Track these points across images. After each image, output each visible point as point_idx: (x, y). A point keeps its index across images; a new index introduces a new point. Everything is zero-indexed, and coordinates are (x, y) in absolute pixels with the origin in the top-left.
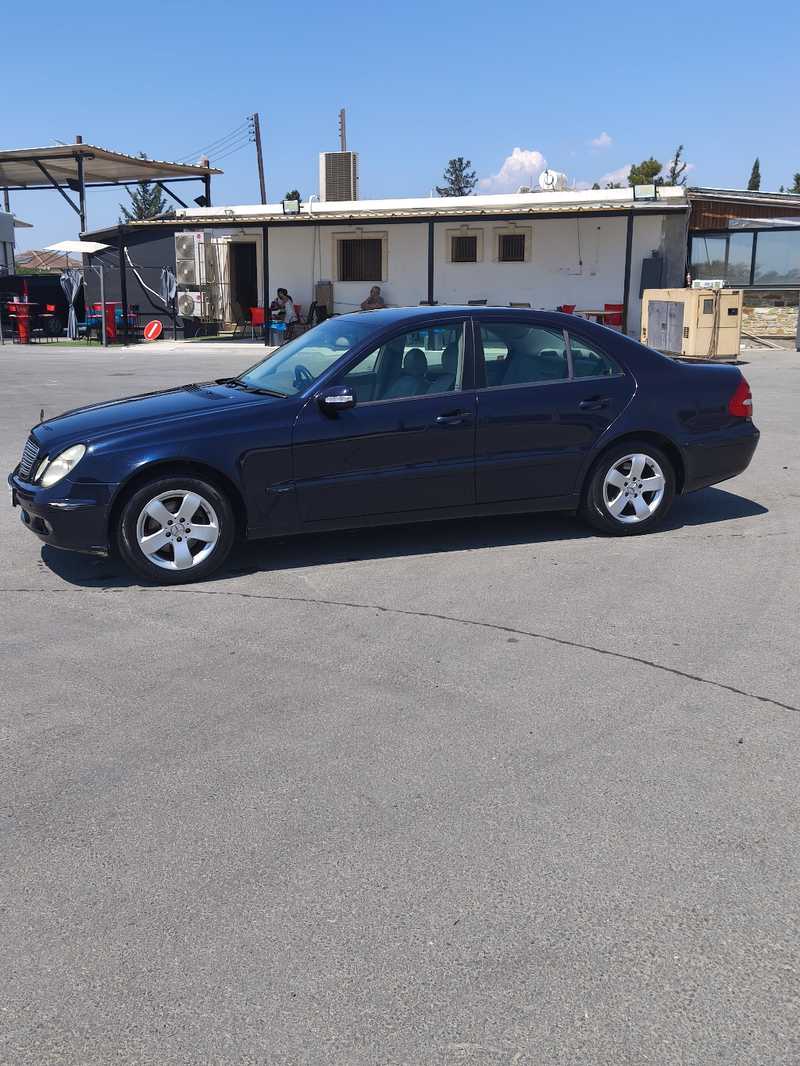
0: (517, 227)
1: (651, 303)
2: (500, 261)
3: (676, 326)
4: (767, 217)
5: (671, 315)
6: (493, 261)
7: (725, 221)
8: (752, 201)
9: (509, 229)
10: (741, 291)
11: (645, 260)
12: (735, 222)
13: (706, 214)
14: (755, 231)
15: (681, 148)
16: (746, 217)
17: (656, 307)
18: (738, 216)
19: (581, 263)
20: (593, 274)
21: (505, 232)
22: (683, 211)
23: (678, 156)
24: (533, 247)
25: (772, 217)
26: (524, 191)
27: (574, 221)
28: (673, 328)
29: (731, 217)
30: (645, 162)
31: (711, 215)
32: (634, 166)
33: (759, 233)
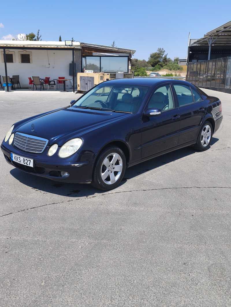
0: (26, 52)
1: (81, 77)
2: (21, 62)
3: (92, 84)
4: (103, 53)
5: (89, 81)
6: (19, 62)
7: (92, 53)
8: (99, 48)
9: (24, 52)
10: (109, 74)
11: (70, 64)
12: (94, 54)
13: (86, 51)
14: (100, 56)
15: (39, 30)
16: (97, 52)
17: (83, 78)
18: (95, 52)
19: (49, 64)
20: (54, 68)
21: (23, 53)
22: (80, 49)
23: (38, 33)
24: (33, 58)
25: (104, 53)
26: (13, 40)
27: (46, 51)
28: (90, 85)
29: (93, 52)
30: (30, 34)
31: (88, 51)
32: (27, 35)
33: (101, 57)
